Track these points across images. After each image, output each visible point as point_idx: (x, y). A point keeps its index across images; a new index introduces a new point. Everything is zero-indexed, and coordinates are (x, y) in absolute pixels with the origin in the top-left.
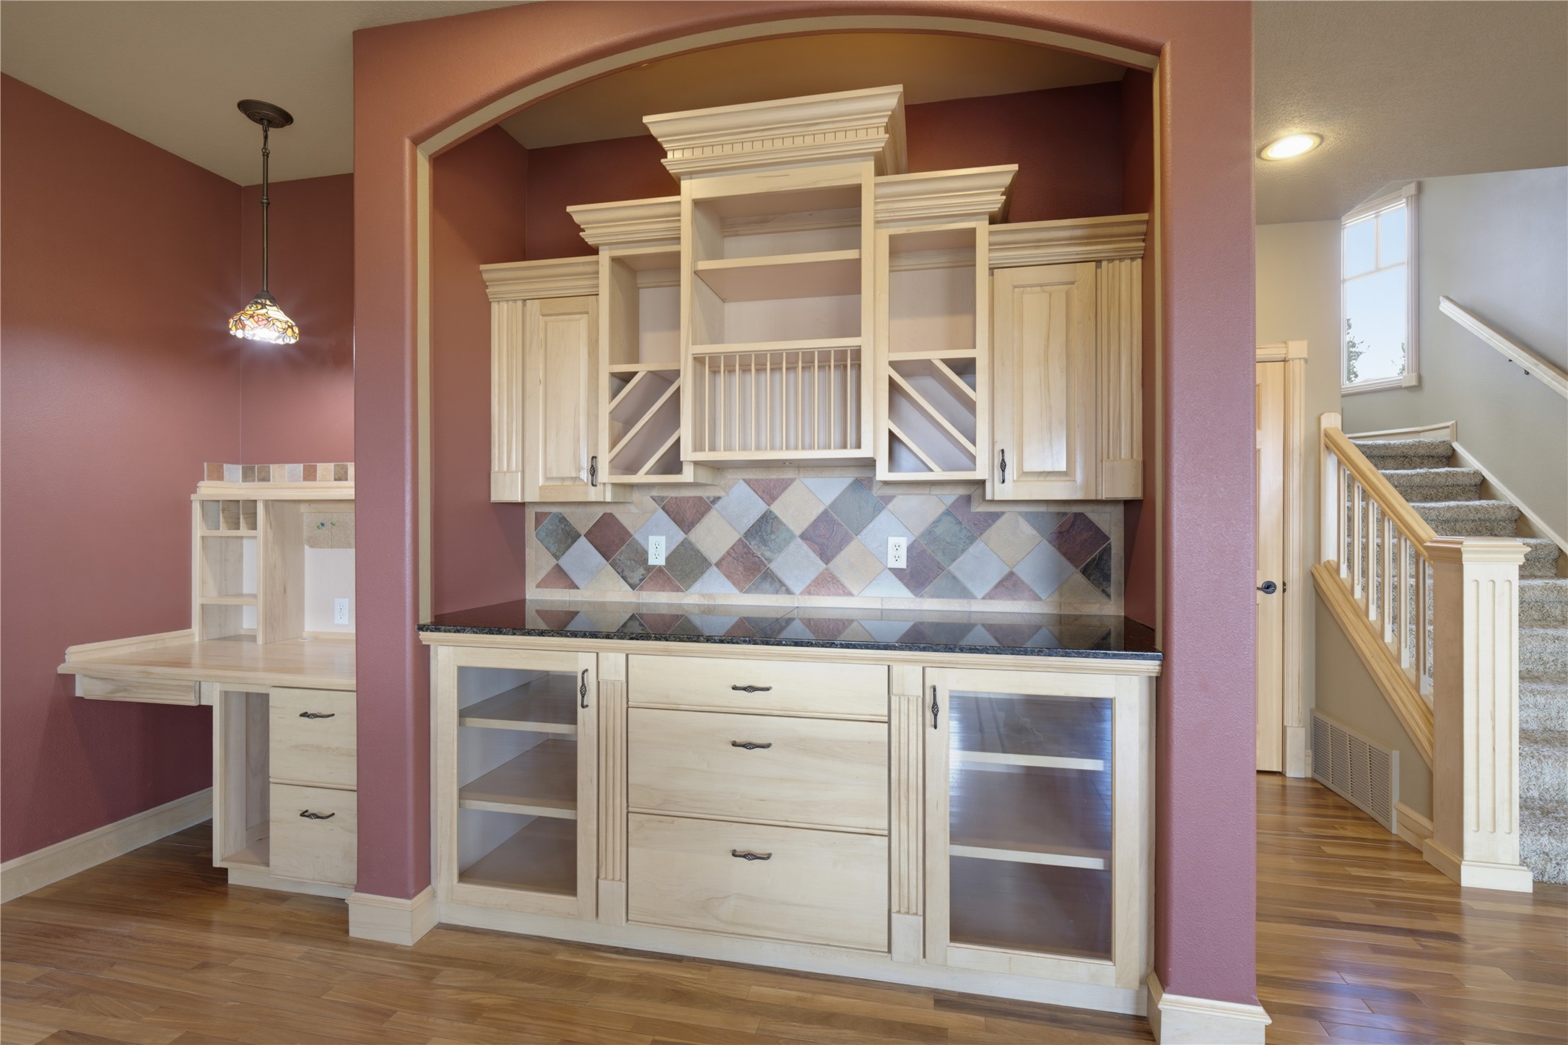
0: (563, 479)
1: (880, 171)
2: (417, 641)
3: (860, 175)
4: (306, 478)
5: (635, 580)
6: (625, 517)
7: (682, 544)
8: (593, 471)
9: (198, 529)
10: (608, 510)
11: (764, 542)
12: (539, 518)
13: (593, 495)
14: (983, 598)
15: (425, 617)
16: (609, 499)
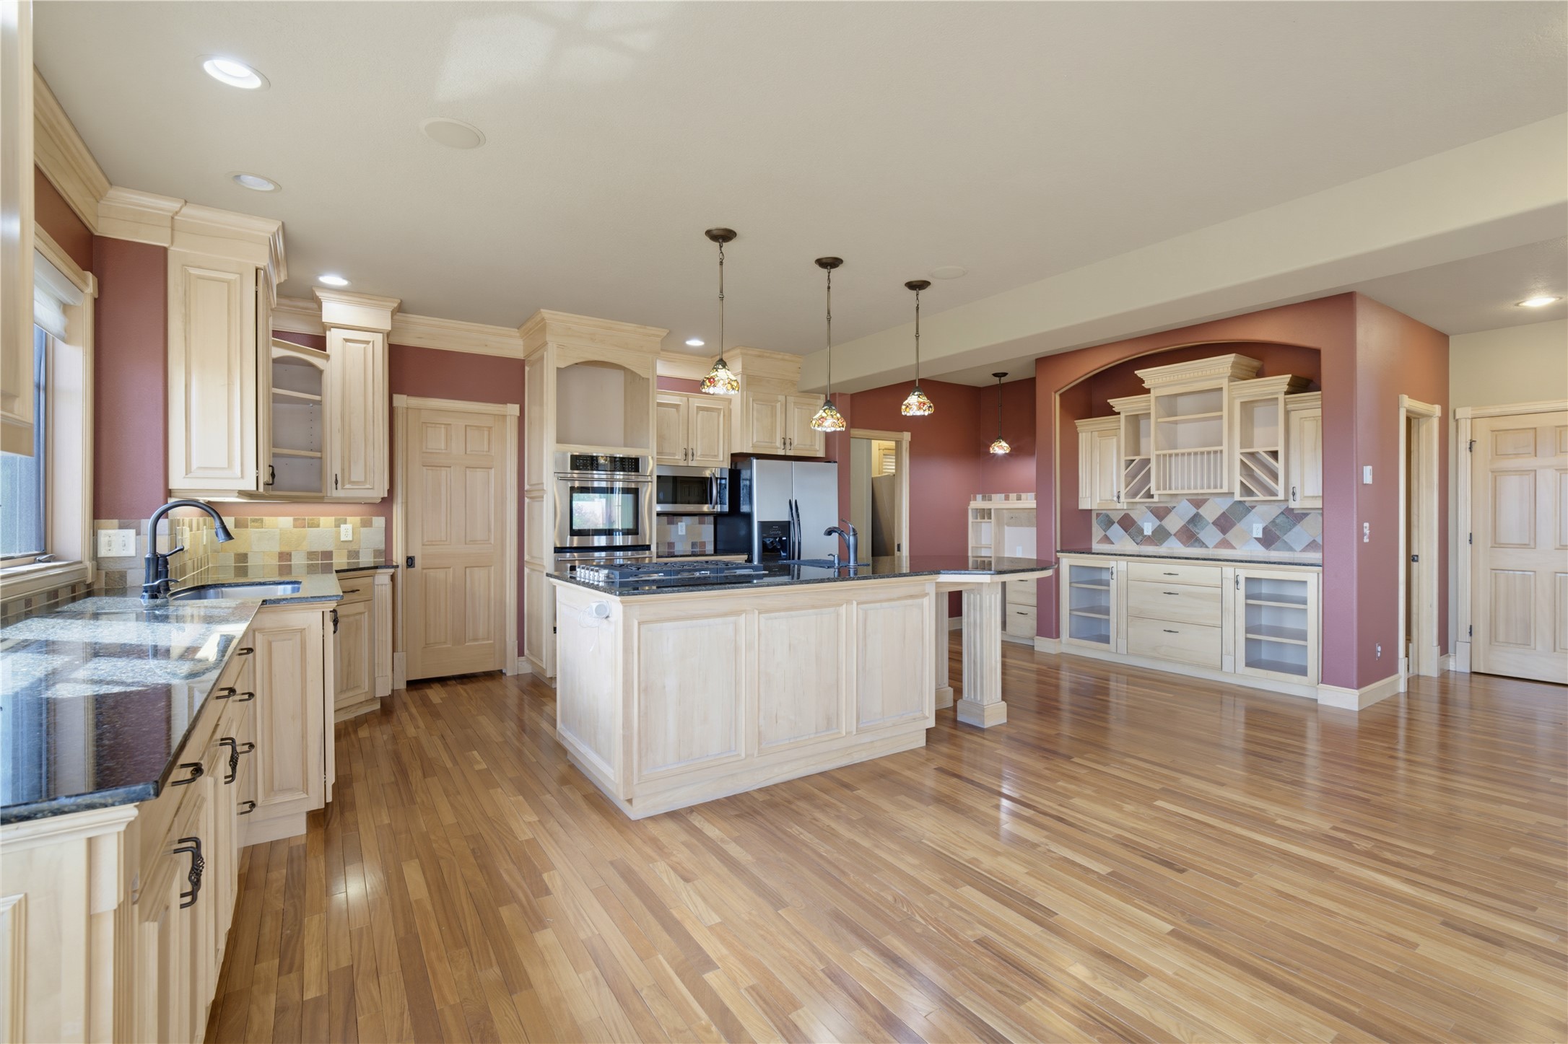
0: (1107, 500)
1: (1231, 381)
2: (1056, 555)
3: (1222, 384)
4: (1005, 500)
5: (1139, 541)
6: (1134, 515)
7: (1159, 526)
8: (1118, 497)
9: (971, 519)
10: (1127, 512)
11: (1195, 526)
12: (1098, 515)
13: (1119, 506)
14: (1300, 551)
15: (1058, 549)
16: (1125, 508)
